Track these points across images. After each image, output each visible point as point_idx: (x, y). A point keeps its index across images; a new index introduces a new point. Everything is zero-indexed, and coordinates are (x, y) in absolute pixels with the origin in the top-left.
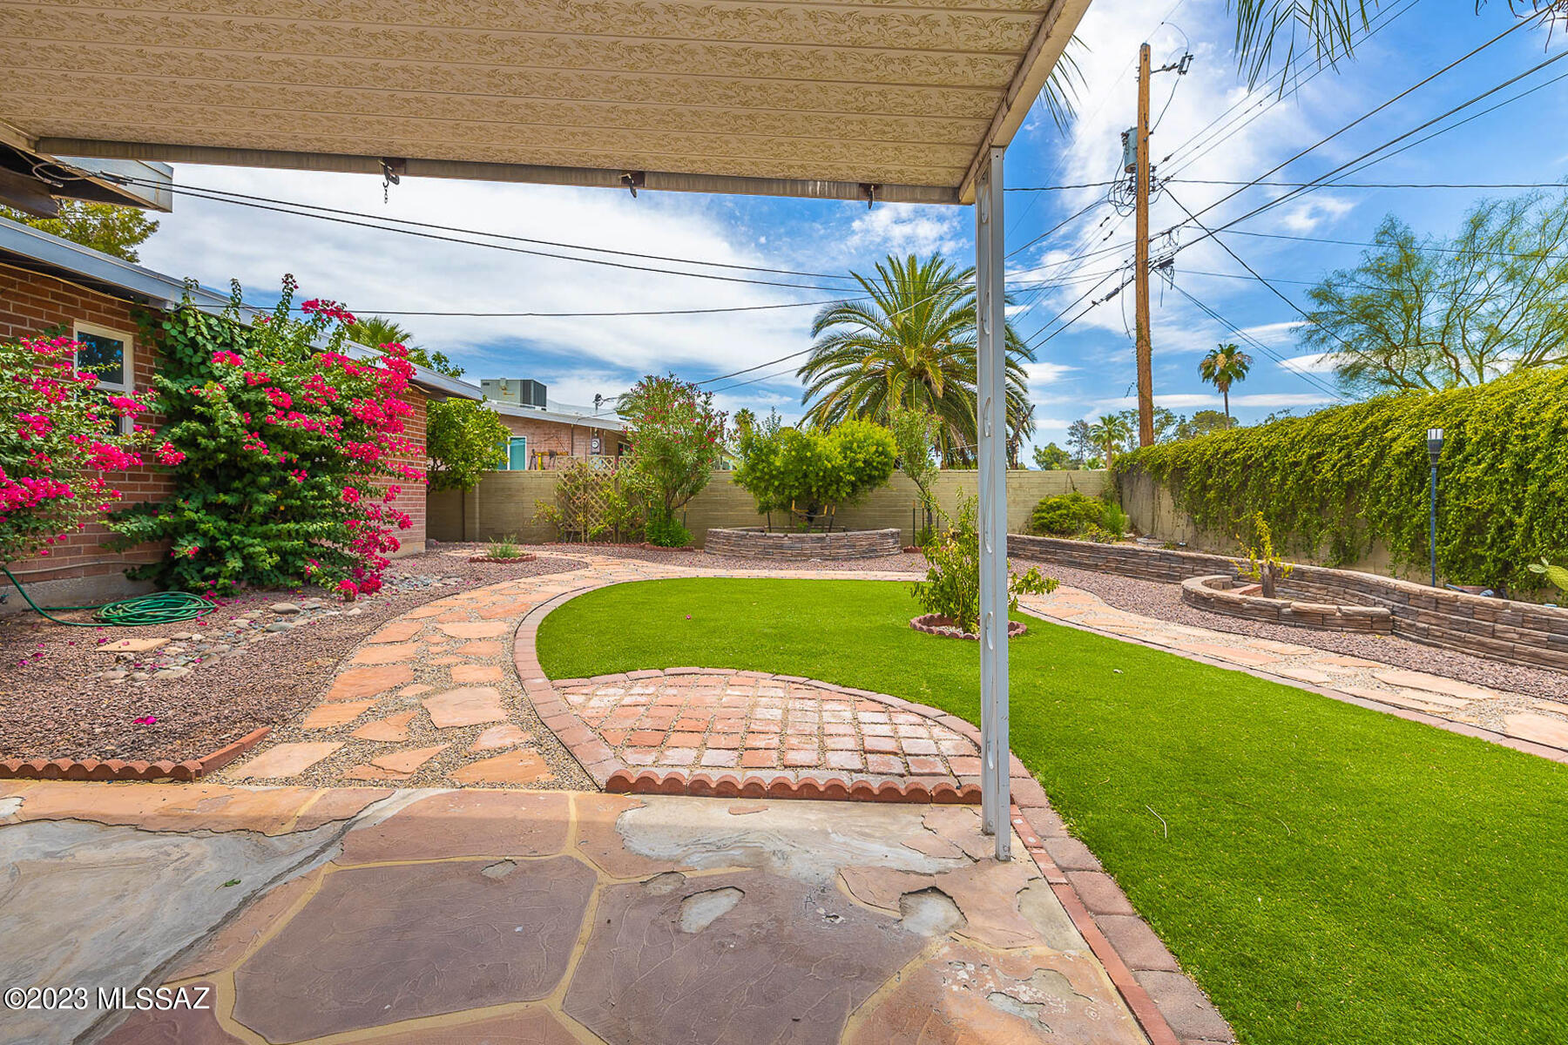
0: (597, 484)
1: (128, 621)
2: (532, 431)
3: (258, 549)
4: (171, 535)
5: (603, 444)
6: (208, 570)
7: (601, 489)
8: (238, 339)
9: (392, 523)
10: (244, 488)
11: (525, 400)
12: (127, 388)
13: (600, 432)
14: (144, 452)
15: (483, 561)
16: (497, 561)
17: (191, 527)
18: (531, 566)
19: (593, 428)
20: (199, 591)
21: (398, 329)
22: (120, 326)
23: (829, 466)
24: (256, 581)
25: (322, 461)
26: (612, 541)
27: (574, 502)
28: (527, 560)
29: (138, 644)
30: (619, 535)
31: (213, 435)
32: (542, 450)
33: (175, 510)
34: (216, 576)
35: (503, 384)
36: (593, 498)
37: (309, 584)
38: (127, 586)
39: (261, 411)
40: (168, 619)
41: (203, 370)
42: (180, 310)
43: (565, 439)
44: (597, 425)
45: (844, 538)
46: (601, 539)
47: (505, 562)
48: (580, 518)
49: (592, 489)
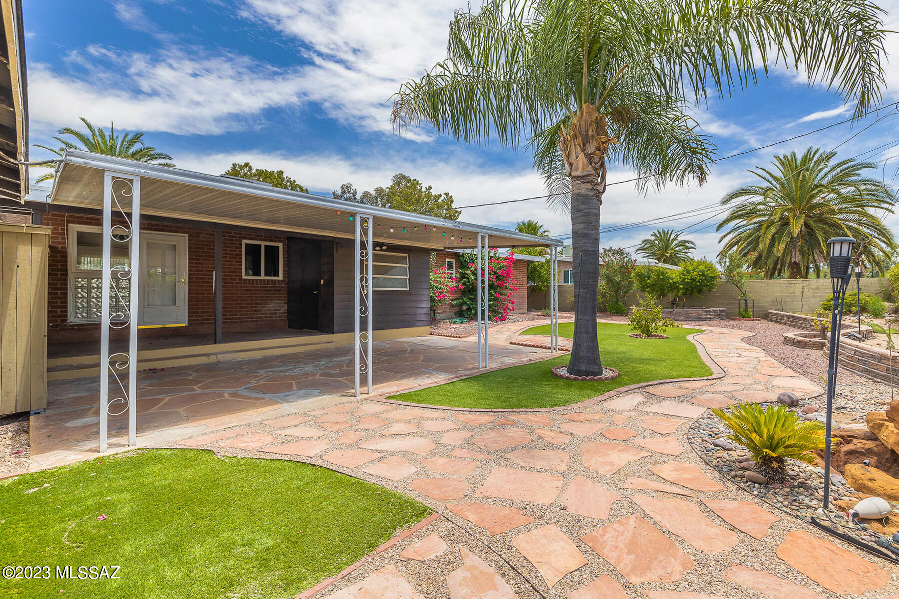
1: (455, 323)
4: (462, 305)
6: (468, 313)
12: (454, 272)
14: (457, 287)
15: (540, 316)
17: (466, 303)
20: (467, 318)
21: (537, 225)
22: (453, 258)
23: (671, 281)
29: (457, 326)
31: (469, 281)
33: (463, 299)
34: (470, 315)
38: (455, 316)
40: (461, 323)
41: (467, 267)
42: (463, 254)
45: (682, 312)
47: (546, 316)
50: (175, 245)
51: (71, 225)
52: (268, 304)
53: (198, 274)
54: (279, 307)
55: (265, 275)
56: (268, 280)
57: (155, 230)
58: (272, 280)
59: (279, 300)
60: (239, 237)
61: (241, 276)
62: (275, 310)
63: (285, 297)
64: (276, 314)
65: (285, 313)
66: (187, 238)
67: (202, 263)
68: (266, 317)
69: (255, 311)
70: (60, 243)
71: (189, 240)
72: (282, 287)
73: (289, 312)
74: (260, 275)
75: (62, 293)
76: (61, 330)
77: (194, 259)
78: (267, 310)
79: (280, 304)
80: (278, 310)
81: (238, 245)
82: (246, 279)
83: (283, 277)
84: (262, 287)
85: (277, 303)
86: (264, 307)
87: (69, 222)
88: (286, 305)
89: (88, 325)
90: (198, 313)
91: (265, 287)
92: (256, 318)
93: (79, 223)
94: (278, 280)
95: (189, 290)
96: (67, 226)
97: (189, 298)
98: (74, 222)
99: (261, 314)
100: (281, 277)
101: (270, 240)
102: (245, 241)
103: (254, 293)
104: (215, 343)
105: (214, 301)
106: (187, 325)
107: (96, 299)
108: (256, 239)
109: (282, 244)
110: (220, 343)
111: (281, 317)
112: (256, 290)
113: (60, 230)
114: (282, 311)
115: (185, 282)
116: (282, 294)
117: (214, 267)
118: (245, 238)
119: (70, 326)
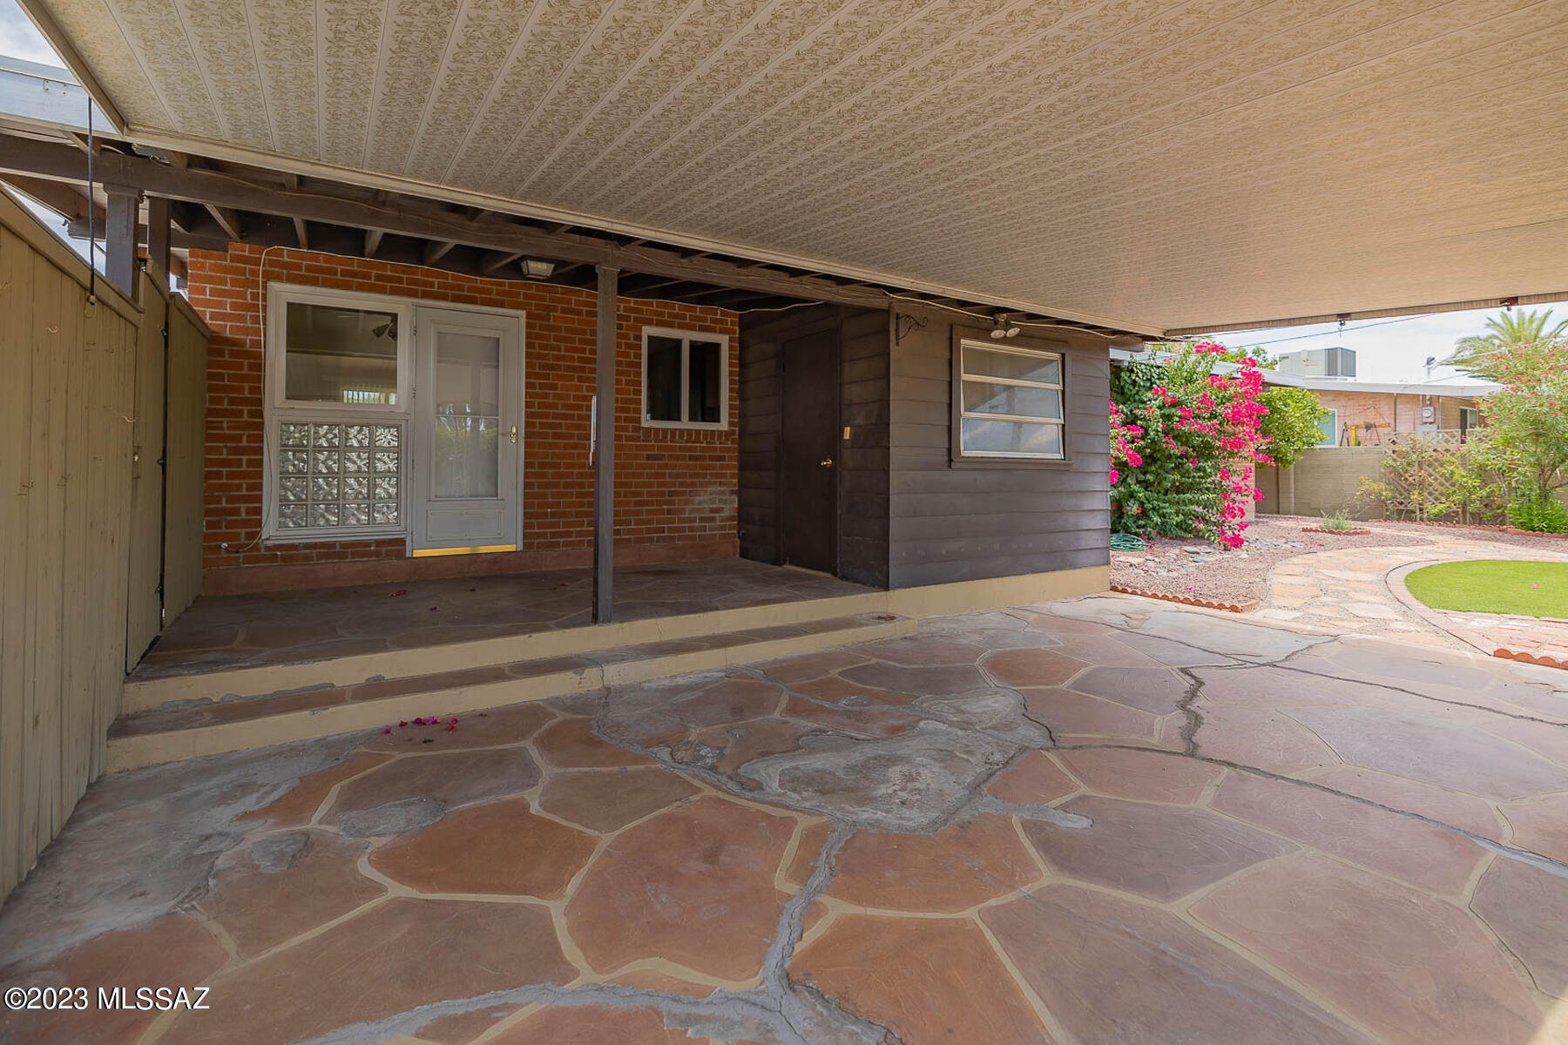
0: (1436, 460)
2: (1343, 403)
3: (1168, 510)
4: (1123, 499)
5: (1438, 413)
6: (1140, 522)
7: (1442, 465)
8: (1154, 375)
9: (1248, 496)
10: (1157, 471)
11: (1331, 371)
13: (1432, 401)
15: (1316, 531)
16: (1331, 532)
17: (1133, 495)
18: (1367, 539)
19: (1424, 396)
20: (1137, 535)
24: (1164, 532)
25: (1205, 451)
26: (1458, 522)
27: (1406, 479)
28: (1362, 533)
30: (1468, 515)
32: (1356, 423)
33: (1125, 485)
34: (1146, 526)
35: (1304, 356)
36: (1430, 475)
37: (1199, 537)
39: (1169, 420)
41: (1137, 397)
42: (1129, 364)
43: (1385, 409)
44: (1428, 393)
46: (1444, 519)
47: (1339, 533)
48: (1415, 496)
49: (1430, 465)
50: (498, 339)
51: (275, 286)
52: (697, 494)
53: (547, 416)
54: (721, 501)
55: (691, 420)
56: (698, 432)
57: (456, 299)
58: (706, 432)
59: (721, 484)
60: (636, 320)
61: (638, 420)
62: (712, 510)
63: (732, 476)
64: (713, 519)
65: (731, 518)
66: (523, 321)
67: (554, 387)
68: (691, 529)
69: (669, 512)
70: (246, 331)
71: (529, 326)
72: (728, 450)
73: (743, 517)
74: (679, 419)
75: (250, 463)
76: (248, 560)
77: (538, 376)
78: (692, 511)
79: (722, 493)
80: (718, 510)
81: (632, 341)
82: (650, 429)
83: (731, 424)
84: (681, 448)
85: (715, 493)
86: (687, 502)
87: (269, 276)
88: (736, 498)
89: (307, 546)
90: (545, 515)
91: (690, 449)
92: (670, 530)
93: (292, 279)
94: (720, 433)
95: (527, 455)
96: (265, 288)
97: (525, 477)
98: (279, 278)
99: (681, 520)
100: (723, 425)
101: (704, 329)
102: (648, 331)
103: (667, 466)
104: (595, 619)
105: (591, 495)
106: (520, 548)
107: (325, 479)
108: (670, 325)
109: (727, 337)
110: (607, 620)
111: (724, 528)
112: (670, 457)
113: (249, 297)
114: (726, 514)
115: (517, 434)
116: (727, 467)
117: (593, 390)
118: (649, 322)
119: (268, 548)
